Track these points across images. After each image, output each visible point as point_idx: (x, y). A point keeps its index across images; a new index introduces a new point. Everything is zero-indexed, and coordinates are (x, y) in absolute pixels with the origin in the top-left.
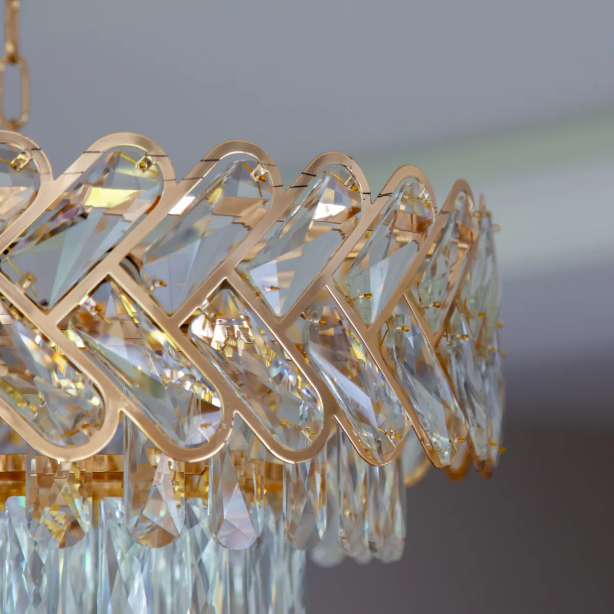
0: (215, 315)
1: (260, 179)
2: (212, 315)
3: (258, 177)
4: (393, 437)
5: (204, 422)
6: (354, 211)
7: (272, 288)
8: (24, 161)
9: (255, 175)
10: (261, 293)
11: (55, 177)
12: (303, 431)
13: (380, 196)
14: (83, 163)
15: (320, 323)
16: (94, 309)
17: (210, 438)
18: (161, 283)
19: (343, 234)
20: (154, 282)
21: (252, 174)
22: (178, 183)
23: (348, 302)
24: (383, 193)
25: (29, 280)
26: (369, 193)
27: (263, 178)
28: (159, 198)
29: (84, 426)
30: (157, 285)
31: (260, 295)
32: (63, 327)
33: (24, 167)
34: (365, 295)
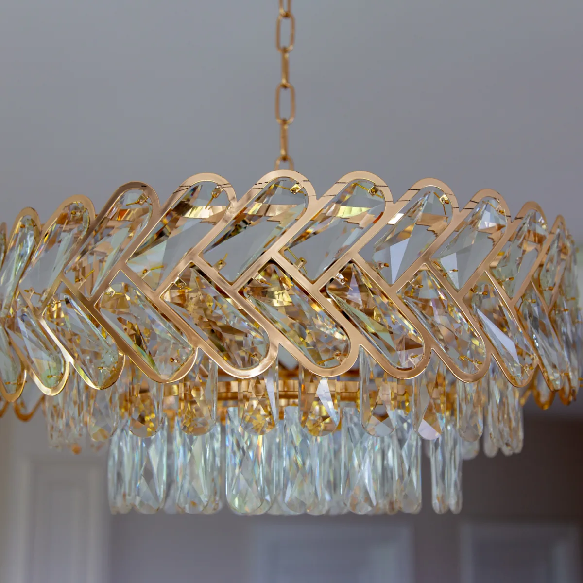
0: (419, 286)
1: (445, 202)
2: (417, 286)
3: (444, 201)
4: (527, 369)
5: (413, 354)
6: (500, 227)
7: (454, 270)
8: (298, 189)
9: (442, 200)
10: (447, 273)
11: (318, 199)
12: (474, 363)
13: (516, 218)
14: (336, 189)
15: (483, 294)
16: (343, 281)
17: (417, 365)
18: (385, 265)
19: (494, 242)
20: (380, 264)
21: (440, 199)
22: (394, 203)
23: (499, 283)
24: (518, 217)
25: (302, 261)
26: (510, 216)
27: (447, 202)
28: (382, 214)
29: (337, 355)
30: (382, 266)
31: (446, 275)
32: (323, 290)
33: (298, 192)
34: (510, 279)
